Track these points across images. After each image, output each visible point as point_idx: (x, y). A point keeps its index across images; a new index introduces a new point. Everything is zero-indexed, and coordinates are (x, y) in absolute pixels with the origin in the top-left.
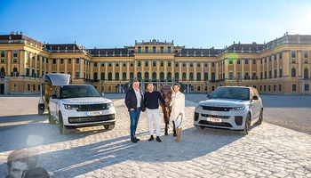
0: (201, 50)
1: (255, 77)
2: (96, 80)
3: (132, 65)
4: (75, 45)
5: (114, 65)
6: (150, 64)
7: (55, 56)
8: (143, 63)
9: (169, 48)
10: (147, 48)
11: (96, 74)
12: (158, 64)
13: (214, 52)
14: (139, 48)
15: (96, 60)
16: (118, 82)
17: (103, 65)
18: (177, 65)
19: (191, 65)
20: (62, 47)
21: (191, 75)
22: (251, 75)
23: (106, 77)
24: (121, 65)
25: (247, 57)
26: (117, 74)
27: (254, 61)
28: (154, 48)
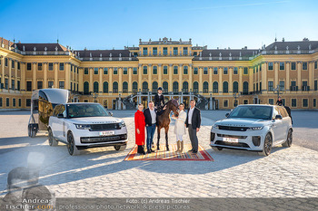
0: (230, 51)
1: (305, 86)
2: (86, 92)
3: (135, 72)
4: (57, 45)
5: (111, 72)
6: (160, 70)
7: (30, 60)
8: (150, 70)
9: (185, 48)
10: (155, 49)
11: (86, 85)
12: (171, 70)
13: (247, 54)
14: (145, 49)
15: (87, 65)
16: (116, 95)
17: (96, 73)
18: (196, 72)
19: (216, 72)
20: (40, 48)
21: (215, 85)
22: (299, 84)
23: (101, 88)
24: (120, 72)
25: (294, 59)
26: (115, 85)
27: (305, 65)
28: (165, 49)
